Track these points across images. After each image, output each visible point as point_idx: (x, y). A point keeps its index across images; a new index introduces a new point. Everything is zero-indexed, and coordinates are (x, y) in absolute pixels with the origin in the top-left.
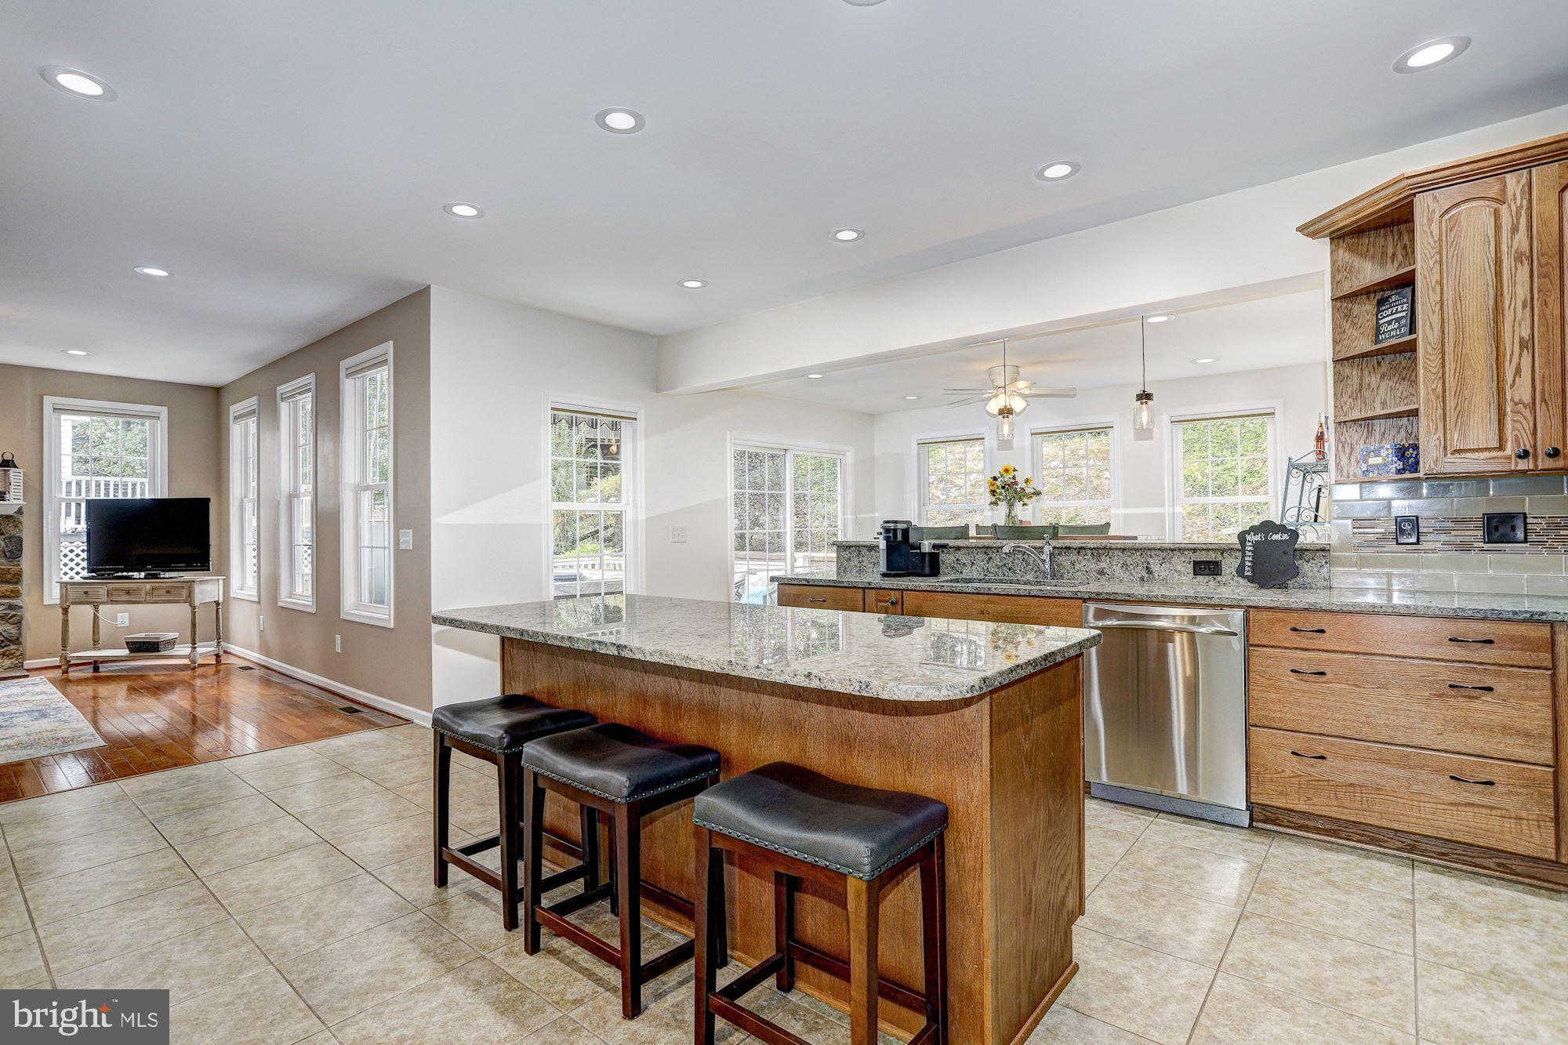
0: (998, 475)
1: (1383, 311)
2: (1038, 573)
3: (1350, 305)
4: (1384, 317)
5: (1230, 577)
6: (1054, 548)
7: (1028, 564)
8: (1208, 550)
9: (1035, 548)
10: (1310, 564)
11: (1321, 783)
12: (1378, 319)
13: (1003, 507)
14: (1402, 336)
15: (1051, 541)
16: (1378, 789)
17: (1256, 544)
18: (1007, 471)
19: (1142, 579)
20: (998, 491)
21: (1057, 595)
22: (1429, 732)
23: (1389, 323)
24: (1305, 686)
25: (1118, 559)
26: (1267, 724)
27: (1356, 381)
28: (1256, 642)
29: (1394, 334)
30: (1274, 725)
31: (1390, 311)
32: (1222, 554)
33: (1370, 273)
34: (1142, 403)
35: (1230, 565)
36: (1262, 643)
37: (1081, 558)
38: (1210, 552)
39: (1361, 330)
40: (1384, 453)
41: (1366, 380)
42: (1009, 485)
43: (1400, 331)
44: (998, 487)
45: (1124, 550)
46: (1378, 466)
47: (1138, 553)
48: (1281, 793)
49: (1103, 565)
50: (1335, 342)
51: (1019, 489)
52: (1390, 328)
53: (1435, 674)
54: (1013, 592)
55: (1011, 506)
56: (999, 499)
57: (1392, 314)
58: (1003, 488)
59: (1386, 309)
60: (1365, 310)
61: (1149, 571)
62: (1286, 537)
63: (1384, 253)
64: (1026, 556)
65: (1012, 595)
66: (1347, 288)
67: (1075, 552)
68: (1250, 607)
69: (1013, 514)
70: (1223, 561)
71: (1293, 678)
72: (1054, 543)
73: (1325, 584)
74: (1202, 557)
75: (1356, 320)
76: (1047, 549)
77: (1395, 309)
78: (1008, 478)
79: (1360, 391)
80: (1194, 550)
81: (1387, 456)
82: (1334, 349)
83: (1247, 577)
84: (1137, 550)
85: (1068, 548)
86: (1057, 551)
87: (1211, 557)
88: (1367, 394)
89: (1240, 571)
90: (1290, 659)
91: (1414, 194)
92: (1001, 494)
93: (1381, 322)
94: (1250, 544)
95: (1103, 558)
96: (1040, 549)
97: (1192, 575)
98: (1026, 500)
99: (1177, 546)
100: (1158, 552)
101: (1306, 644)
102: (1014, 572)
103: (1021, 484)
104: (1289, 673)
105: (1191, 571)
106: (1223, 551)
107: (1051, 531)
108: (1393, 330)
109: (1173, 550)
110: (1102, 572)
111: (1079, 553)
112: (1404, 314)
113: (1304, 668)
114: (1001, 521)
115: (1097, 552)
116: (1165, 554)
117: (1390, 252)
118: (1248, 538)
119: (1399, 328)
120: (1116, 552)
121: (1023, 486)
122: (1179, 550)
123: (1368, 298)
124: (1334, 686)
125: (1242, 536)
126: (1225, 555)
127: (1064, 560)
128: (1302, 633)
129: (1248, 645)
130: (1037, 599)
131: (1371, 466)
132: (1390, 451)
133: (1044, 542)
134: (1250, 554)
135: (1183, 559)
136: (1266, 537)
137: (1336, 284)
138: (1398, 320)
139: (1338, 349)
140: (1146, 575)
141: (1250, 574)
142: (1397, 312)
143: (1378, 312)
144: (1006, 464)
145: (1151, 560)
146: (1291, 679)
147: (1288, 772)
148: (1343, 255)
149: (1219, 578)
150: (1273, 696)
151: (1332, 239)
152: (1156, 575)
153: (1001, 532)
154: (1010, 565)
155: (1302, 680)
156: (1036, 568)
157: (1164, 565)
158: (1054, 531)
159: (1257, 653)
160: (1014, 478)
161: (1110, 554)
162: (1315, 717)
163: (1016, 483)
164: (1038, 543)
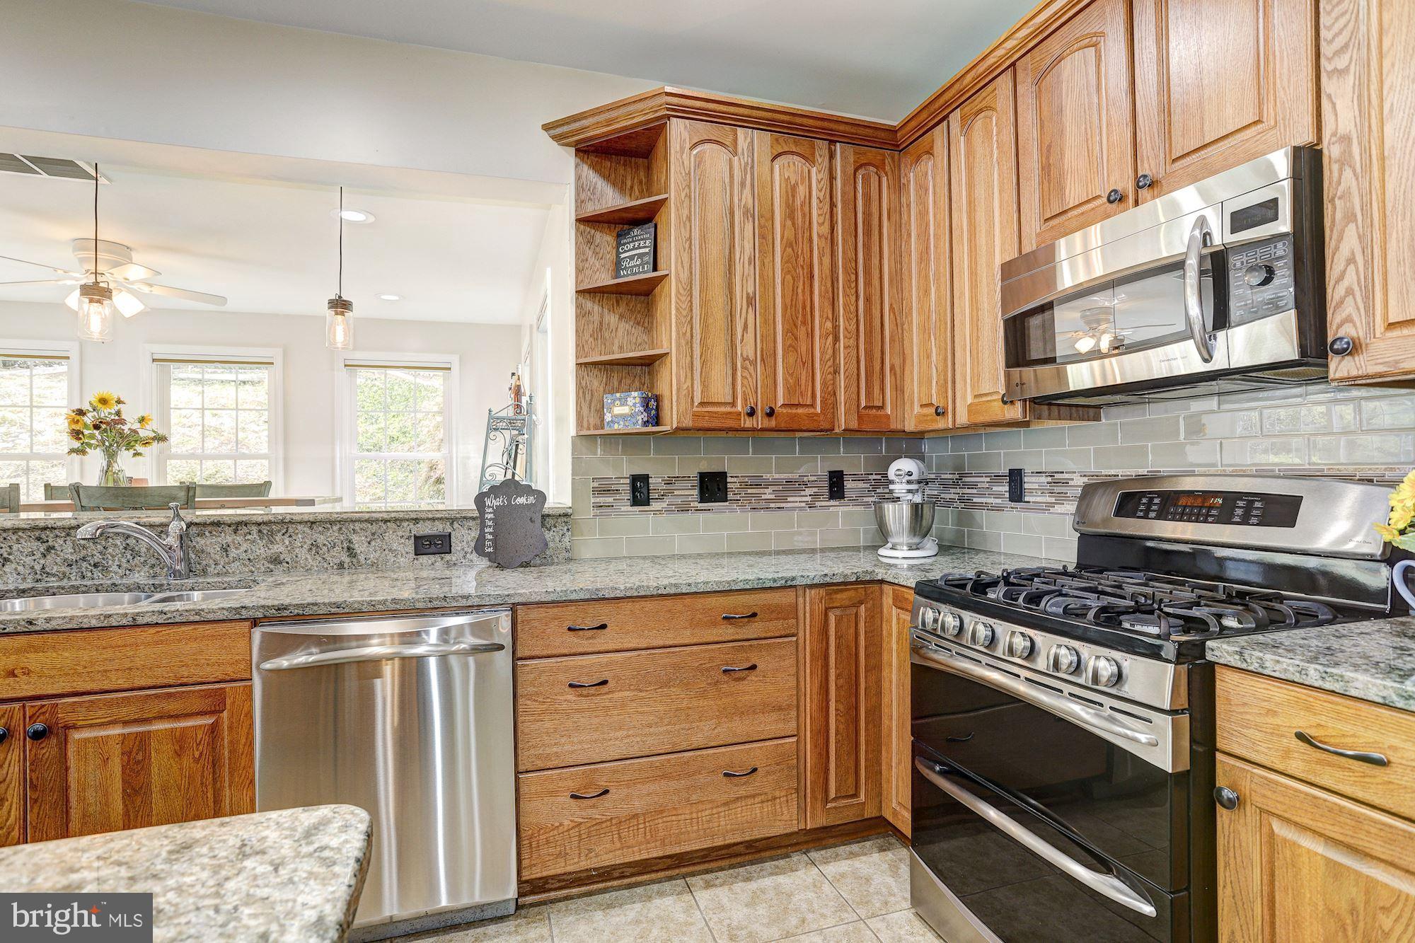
0: (86, 407)
1: (624, 244)
2: (157, 569)
3: (593, 231)
4: (626, 252)
5: (461, 555)
6: (189, 525)
7: (136, 554)
8: (433, 519)
9: (151, 526)
10: (551, 533)
11: (604, 825)
12: (618, 254)
13: (96, 458)
14: (645, 272)
15: (182, 513)
16: (662, 812)
17: (498, 511)
18: (104, 401)
19: (341, 566)
20: (86, 432)
21: (197, 618)
22: (706, 729)
23: (632, 258)
24: (584, 703)
25: (303, 537)
26: (540, 764)
27: (596, 318)
28: (527, 653)
29: (636, 271)
30: (550, 765)
31: (632, 245)
32: (452, 524)
33: (610, 199)
34: (337, 314)
35: (463, 538)
36: (533, 654)
37: (239, 539)
38: (437, 523)
39: (603, 261)
40: (630, 401)
41: (606, 318)
42: (107, 424)
43: (643, 268)
44: (86, 426)
45: (313, 523)
46: (624, 417)
47: (335, 528)
48: (559, 855)
49: (277, 548)
50: (579, 270)
51: (127, 431)
52: (632, 264)
53: (711, 659)
54: (94, 623)
55: (111, 456)
56: (89, 445)
57: (634, 249)
58: (96, 427)
59: (629, 243)
60: (605, 239)
61: (351, 551)
62: (531, 500)
63: (624, 183)
64: (131, 542)
65: (91, 629)
66: (591, 209)
67: (229, 530)
68: (518, 604)
69: (115, 468)
70: (453, 534)
71: (571, 695)
72: (188, 515)
73: (567, 555)
74: (425, 529)
75: (598, 250)
76: (175, 527)
77: (637, 244)
78: (106, 413)
79: (601, 330)
80: (416, 520)
81: (634, 405)
82: (577, 277)
83: (488, 555)
84: (332, 523)
85: (217, 524)
86: (194, 530)
87: (438, 528)
88: (607, 335)
89: (479, 548)
90: (567, 669)
91: (669, 117)
92: (92, 436)
93: (622, 256)
94: (491, 510)
95: (278, 537)
96: (162, 529)
97: (412, 555)
98: (139, 448)
99: (393, 515)
100: (364, 525)
101: (585, 645)
102: (106, 569)
103: (131, 424)
104: (568, 689)
105: (411, 549)
106: (452, 521)
107: (182, 494)
108: (635, 266)
109: (386, 521)
110: (276, 560)
111: (235, 531)
112: (647, 250)
113: (585, 680)
114: (92, 478)
115: (267, 528)
116: (374, 527)
117: (629, 183)
118: (488, 502)
119: (642, 265)
120: (300, 527)
121: (136, 426)
122: (395, 520)
123: (609, 227)
124: (616, 695)
125: (480, 500)
126: (456, 525)
127: (209, 543)
128: (581, 633)
129: (515, 658)
130: (152, 630)
131: (617, 416)
132: (638, 400)
133: (171, 513)
134: (490, 523)
135: (400, 533)
136: (509, 502)
137: (580, 203)
138: (641, 256)
139: (580, 278)
140: (347, 560)
141: (491, 550)
142: (639, 248)
143: (619, 245)
144: (104, 391)
145: (355, 538)
146: (569, 697)
147: (566, 823)
148: (587, 172)
149: (447, 557)
150: (548, 725)
151: (578, 151)
152: (362, 558)
153: (89, 497)
154: (98, 558)
155: (581, 695)
156: (153, 561)
157: (373, 543)
158: (189, 494)
159: (527, 669)
160: (118, 413)
161: (291, 530)
162: (595, 741)
163: (123, 422)
164: (157, 517)
